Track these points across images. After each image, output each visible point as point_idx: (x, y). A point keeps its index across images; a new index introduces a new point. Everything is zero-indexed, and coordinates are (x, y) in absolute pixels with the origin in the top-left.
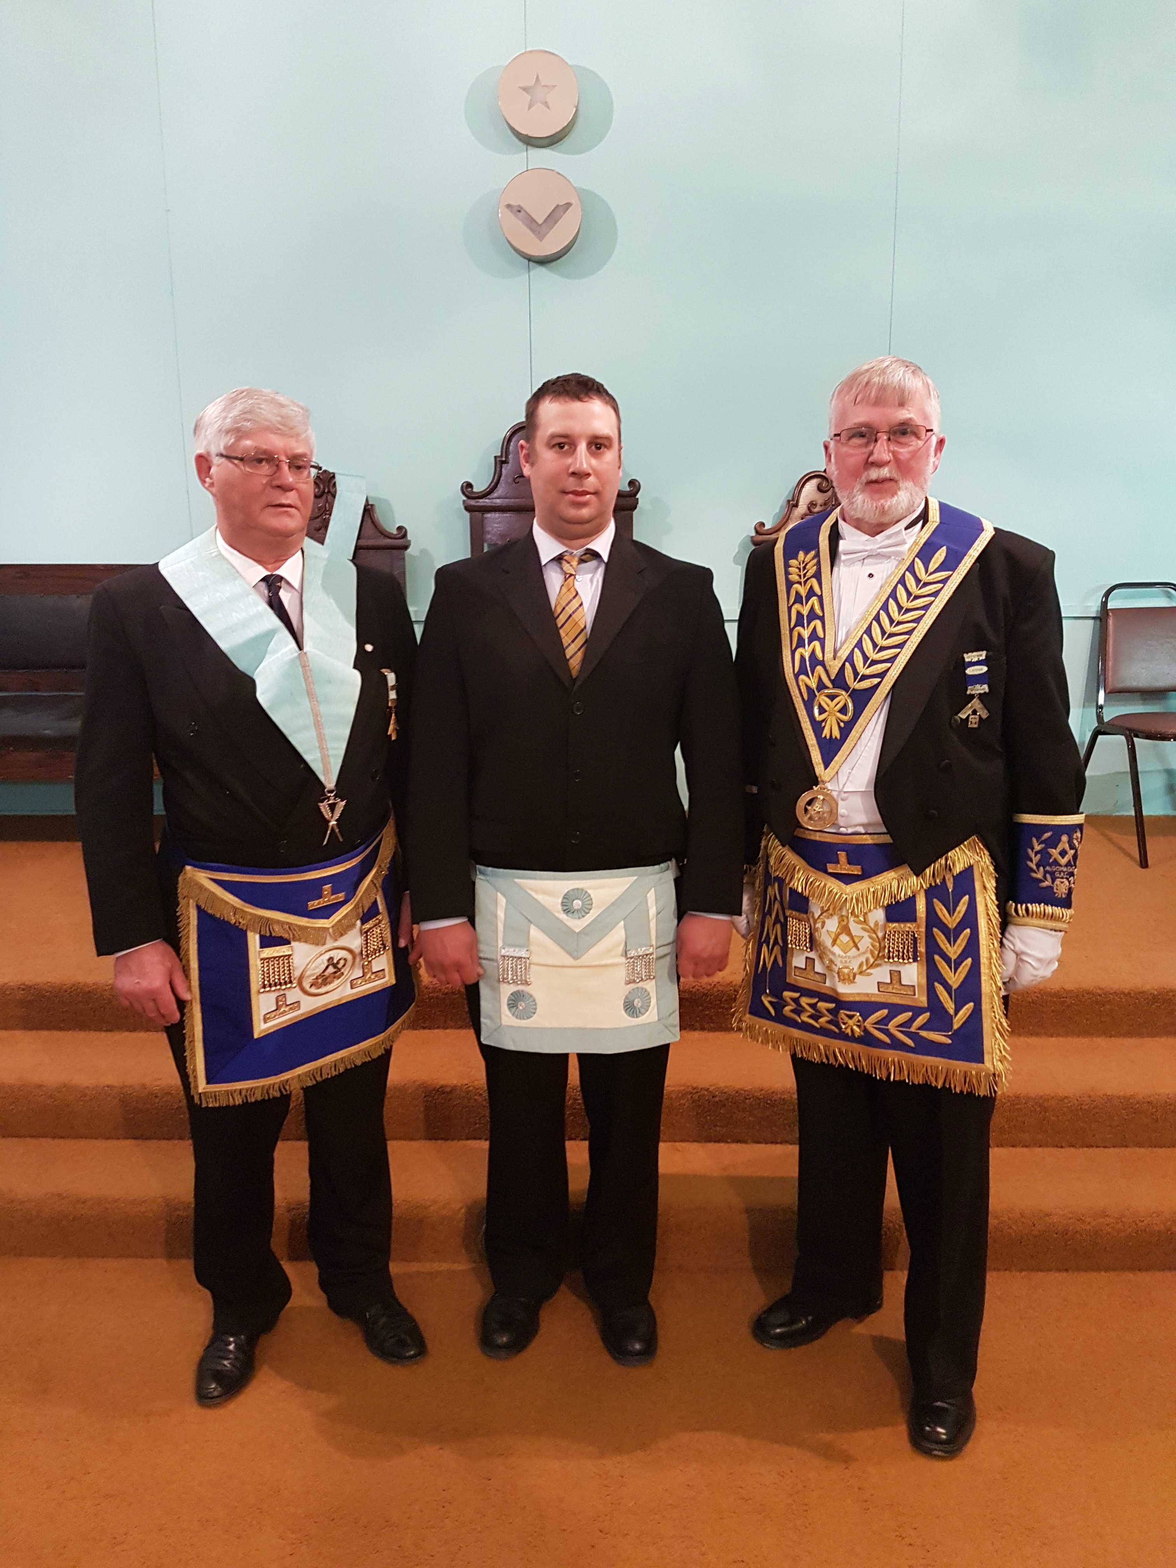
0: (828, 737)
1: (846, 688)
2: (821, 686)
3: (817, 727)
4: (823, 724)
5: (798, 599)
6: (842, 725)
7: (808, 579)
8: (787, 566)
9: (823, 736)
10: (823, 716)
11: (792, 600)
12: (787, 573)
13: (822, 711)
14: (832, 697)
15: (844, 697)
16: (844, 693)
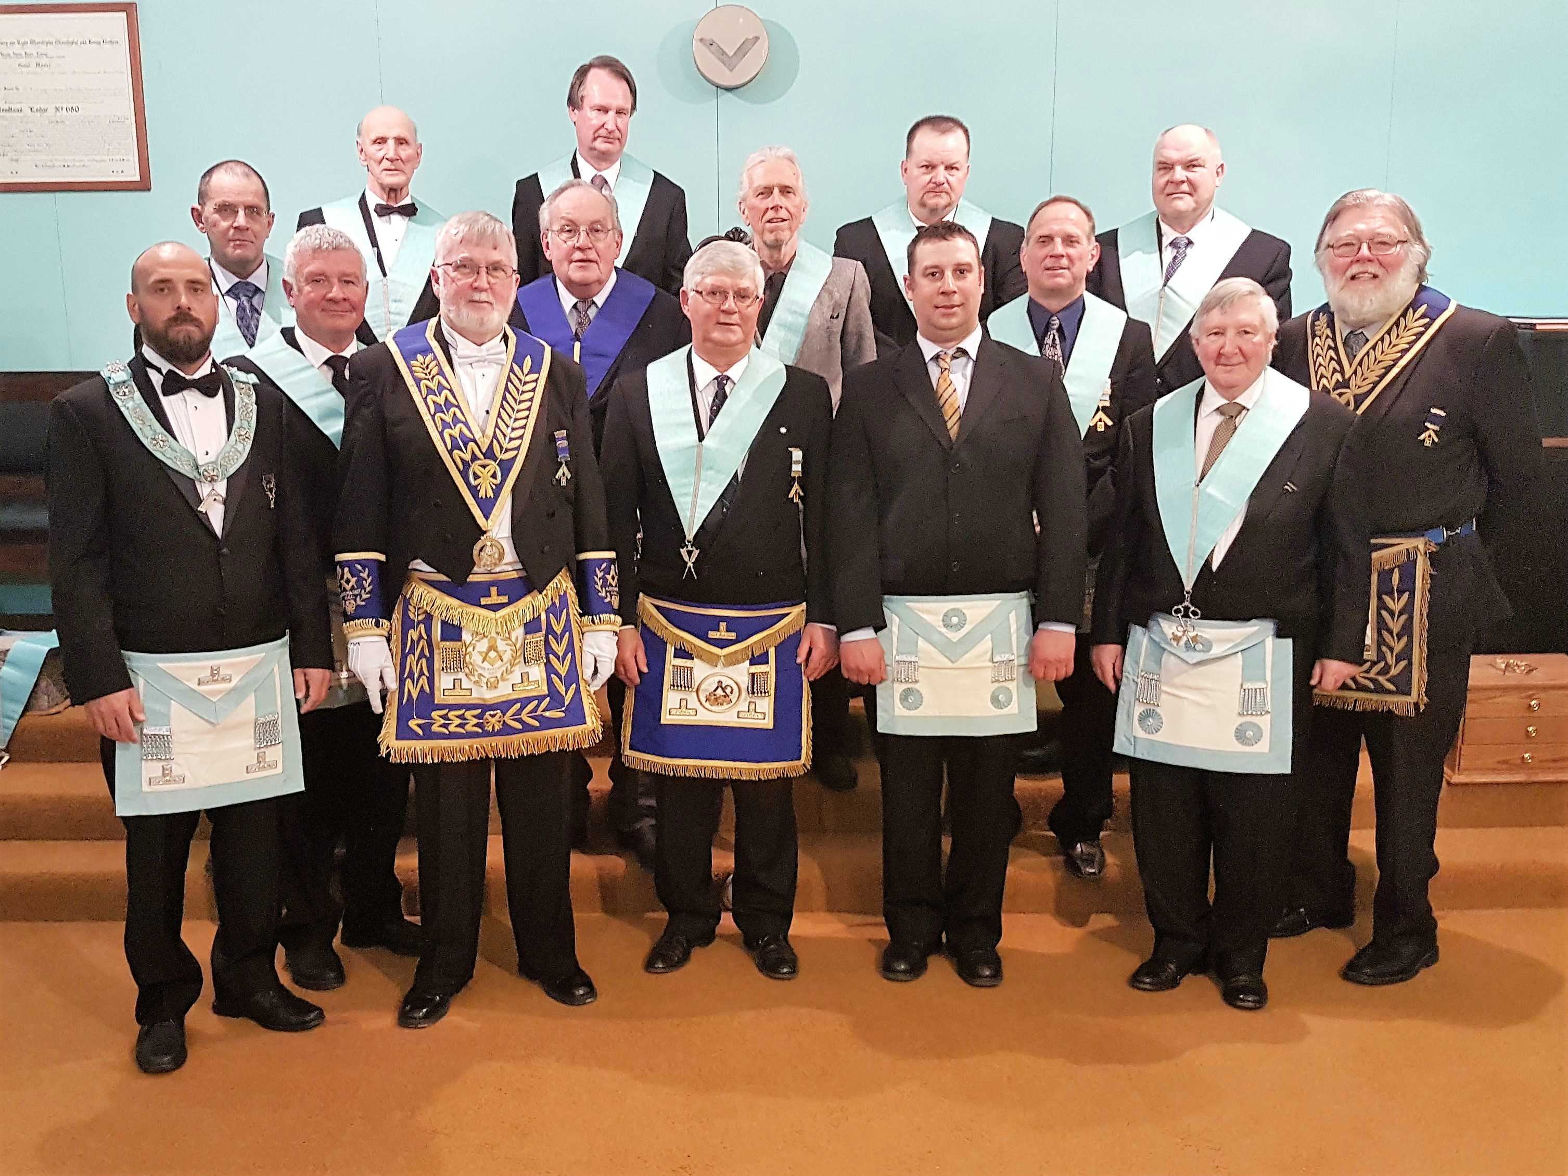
0: (484, 497)
1: (494, 458)
2: (474, 458)
3: (474, 491)
4: (479, 488)
5: (430, 391)
6: (494, 487)
7: (434, 376)
8: (410, 367)
9: (480, 496)
10: (478, 482)
11: (424, 393)
12: (412, 373)
13: (476, 477)
14: (484, 467)
15: (493, 466)
16: (493, 462)
